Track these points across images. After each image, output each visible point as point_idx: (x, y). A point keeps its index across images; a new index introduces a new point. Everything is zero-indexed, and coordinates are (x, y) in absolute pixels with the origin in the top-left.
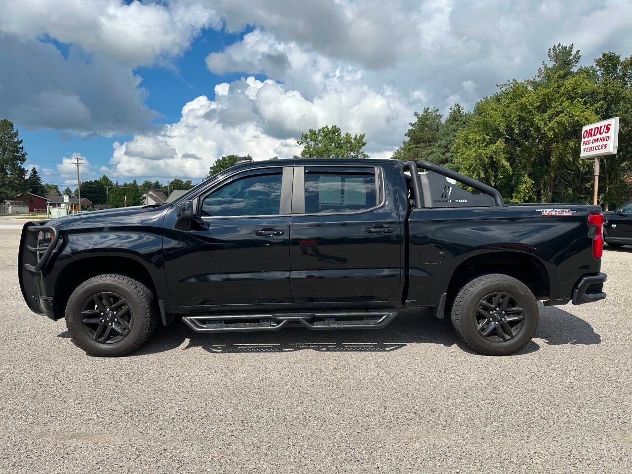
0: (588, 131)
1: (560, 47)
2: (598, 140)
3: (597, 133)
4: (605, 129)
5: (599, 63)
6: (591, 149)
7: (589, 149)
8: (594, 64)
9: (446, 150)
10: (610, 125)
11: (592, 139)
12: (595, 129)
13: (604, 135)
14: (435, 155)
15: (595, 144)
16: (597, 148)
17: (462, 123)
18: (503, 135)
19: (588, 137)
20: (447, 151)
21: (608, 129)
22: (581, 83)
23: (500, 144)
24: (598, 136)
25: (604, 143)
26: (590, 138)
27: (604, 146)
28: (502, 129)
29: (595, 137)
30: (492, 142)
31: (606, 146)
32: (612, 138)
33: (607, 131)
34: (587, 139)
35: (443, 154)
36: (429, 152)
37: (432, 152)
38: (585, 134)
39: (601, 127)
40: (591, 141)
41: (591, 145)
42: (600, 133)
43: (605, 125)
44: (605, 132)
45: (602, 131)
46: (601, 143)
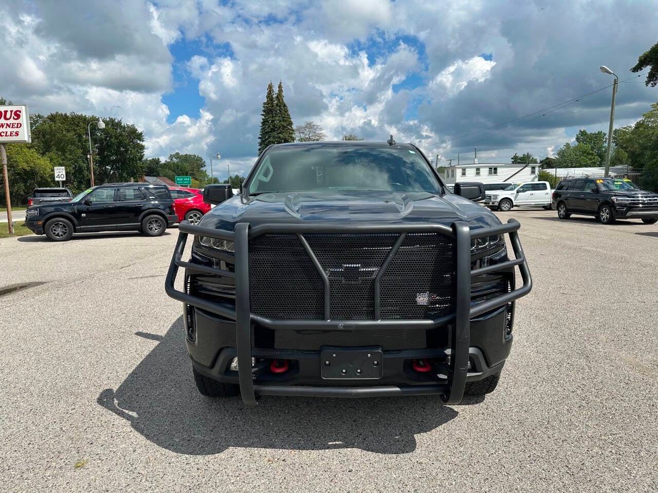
2: (3, 126)
4: (13, 115)
10: (20, 112)
13: (12, 121)
21: (18, 116)
24: (3, 121)
25: (15, 130)
27: (14, 134)
31: (18, 135)
32: (25, 126)
39: (6, 112)
42: (6, 118)
43: (11, 111)
44: (14, 119)
45: (8, 116)
46: (9, 130)
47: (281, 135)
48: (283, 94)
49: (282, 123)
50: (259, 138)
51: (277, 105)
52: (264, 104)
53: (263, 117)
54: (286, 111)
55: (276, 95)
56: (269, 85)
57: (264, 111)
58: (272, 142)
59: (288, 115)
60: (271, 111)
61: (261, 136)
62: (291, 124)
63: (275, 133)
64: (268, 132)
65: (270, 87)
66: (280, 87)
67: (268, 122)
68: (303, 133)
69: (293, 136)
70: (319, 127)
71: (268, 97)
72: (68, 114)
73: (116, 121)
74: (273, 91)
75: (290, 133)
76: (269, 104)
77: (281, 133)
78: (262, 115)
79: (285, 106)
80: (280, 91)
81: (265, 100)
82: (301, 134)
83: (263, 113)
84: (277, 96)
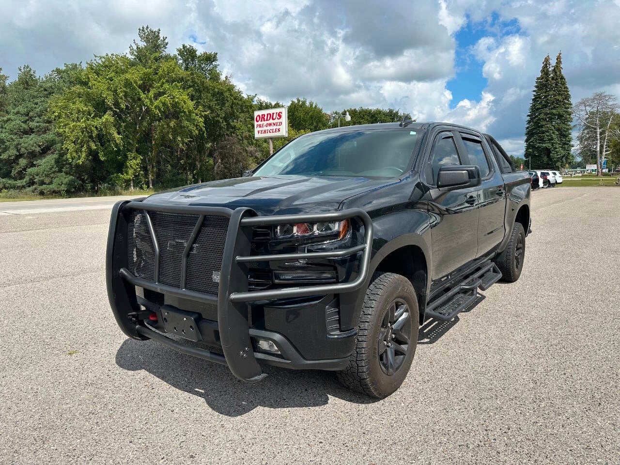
0: (261, 116)
1: (149, 30)
2: (271, 125)
3: (270, 118)
4: (277, 116)
5: (181, 53)
6: (265, 132)
7: (263, 132)
8: (177, 53)
9: (27, 118)
10: (281, 113)
11: (266, 123)
12: (268, 115)
13: (276, 121)
14: (14, 123)
15: (269, 128)
16: (271, 131)
17: (42, 89)
18: (111, 109)
19: (261, 121)
20: (28, 120)
21: (280, 116)
22: (174, 68)
23: (108, 117)
24: (271, 121)
25: (278, 127)
26: (263, 122)
27: (277, 130)
28: (110, 102)
29: (268, 122)
30: (99, 115)
31: (279, 130)
32: (284, 123)
33: (279, 118)
34: (260, 123)
35: (25, 122)
36: (5, 119)
37: (9, 120)
38: (258, 118)
39: (273, 114)
40: (265, 125)
41: (265, 128)
42: (273, 119)
43: (276, 113)
44: (278, 119)
45: (274, 117)
46: (275, 127)
47: (554, 111)
48: (562, 66)
49: (557, 97)
50: (528, 116)
51: (553, 78)
52: (538, 79)
53: (535, 93)
54: (564, 84)
55: (553, 68)
56: (546, 58)
57: (537, 87)
58: (543, 119)
59: (566, 88)
60: (545, 86)
61: (530, 114)
62: (567, 97)
63: (547, 110)
64: (540, 108)
65: (547, 60)
66: (559, 58)
67: (540, 98)
68: (590, 106)
69: (570, 110)
70: (613, 97)
71: (542, 71)
72: (357, 109)
73: (394, 112)
74: (549, 65)
75: (566, 108)
76: (543, 78)
77: (554, 108)
78: (534, 91)
79: (562, 78)
80: (559, 62)
81: (539, 75)
82: (587, 107)
83: (536, 89)
84: (555, 69)
